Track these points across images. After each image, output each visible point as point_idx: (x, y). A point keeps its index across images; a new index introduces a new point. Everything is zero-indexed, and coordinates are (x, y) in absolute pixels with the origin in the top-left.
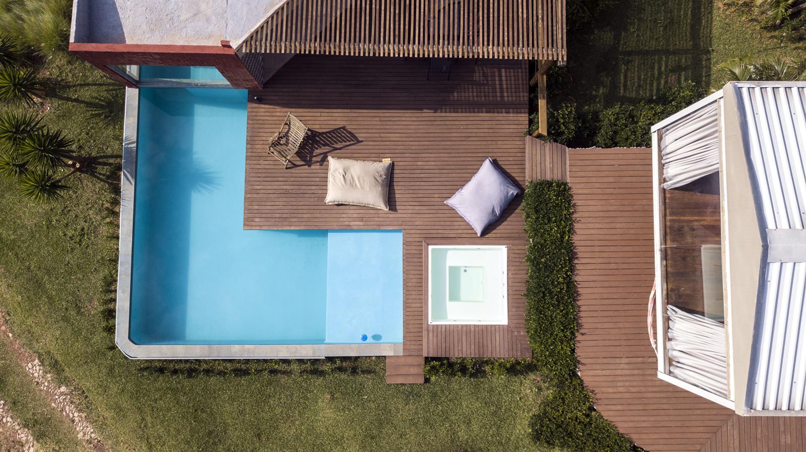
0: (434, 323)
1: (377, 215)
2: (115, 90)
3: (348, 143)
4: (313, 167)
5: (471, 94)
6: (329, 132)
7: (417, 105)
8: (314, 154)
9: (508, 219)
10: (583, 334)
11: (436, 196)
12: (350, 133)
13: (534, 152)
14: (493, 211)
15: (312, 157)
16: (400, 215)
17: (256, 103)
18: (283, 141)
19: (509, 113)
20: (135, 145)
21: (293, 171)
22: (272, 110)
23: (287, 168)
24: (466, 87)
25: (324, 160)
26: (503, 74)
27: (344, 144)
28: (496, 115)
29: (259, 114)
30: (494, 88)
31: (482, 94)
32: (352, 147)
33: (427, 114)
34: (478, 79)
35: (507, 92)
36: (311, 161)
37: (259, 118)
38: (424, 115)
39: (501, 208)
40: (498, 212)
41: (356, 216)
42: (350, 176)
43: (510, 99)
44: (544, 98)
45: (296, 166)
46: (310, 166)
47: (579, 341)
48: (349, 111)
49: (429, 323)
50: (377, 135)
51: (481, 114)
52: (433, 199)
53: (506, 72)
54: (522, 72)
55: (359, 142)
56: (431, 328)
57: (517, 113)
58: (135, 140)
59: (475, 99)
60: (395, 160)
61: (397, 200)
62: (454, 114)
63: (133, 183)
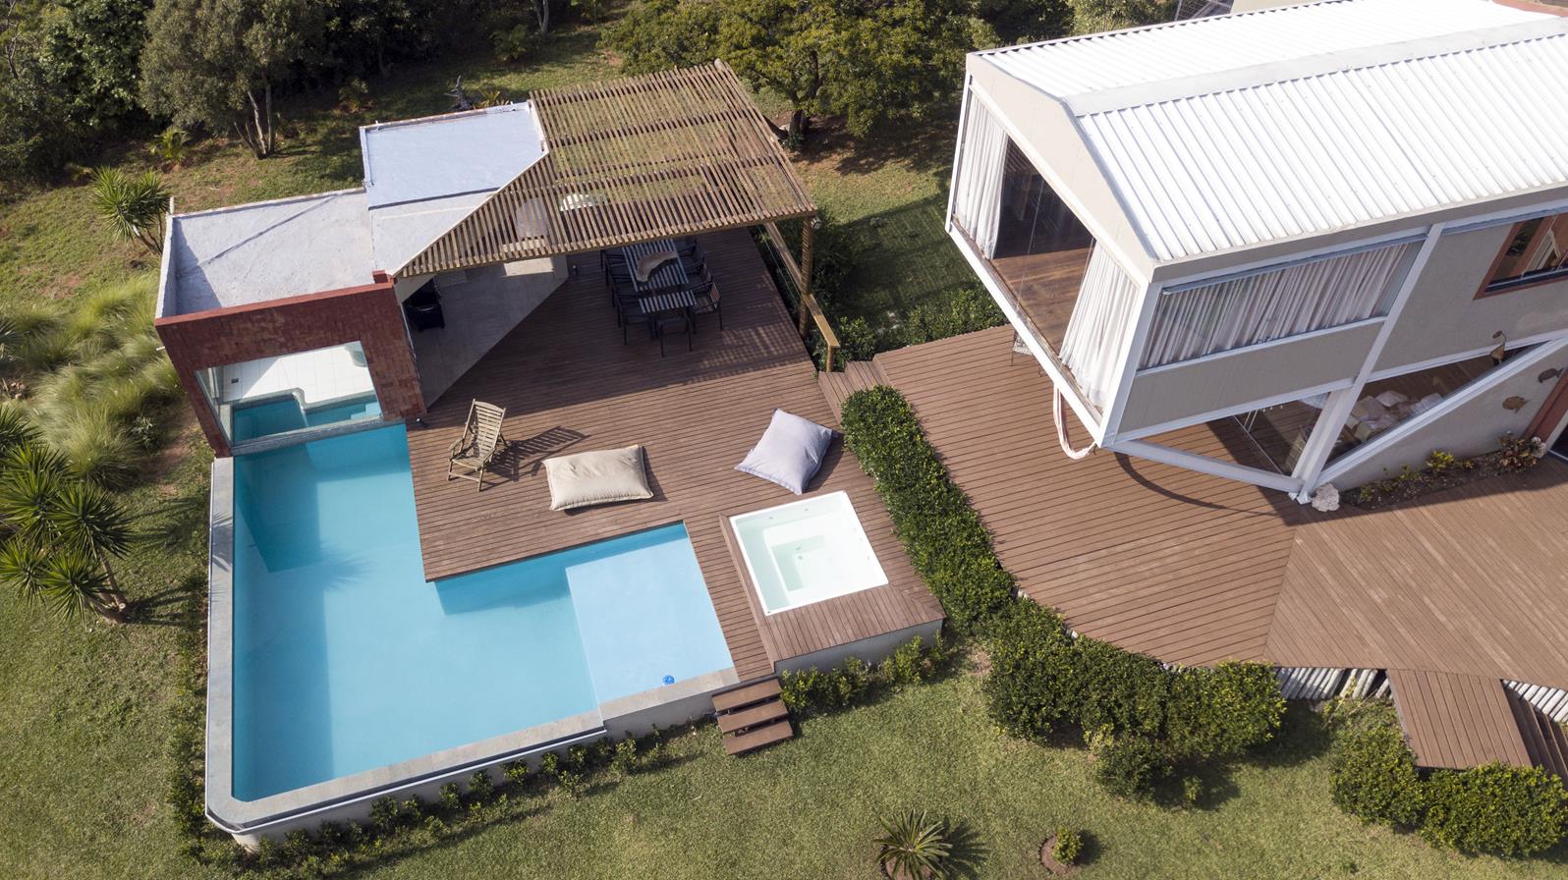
0: (774, 612)
1: (637, 512)
2: (184, 512)
3: (569, 442)
4: (521, 480)
5: (729, 358)
6: (538, 437)
7: (658, 382)
8: (520, 466)
9: (835, 471)
10: (1001, 543)
11: (720, 469)
12: (569, 431)
13: (835, 385)
14: (808, 456)
15: (517, 469)
16: (673, 504)
17: (420, 430)
18: (471, 452)
19: (785, 365)
20: (231, 521)
21: (492, 491)
22: (446, 433)
23: (481, 491)
24: (717, 352)
25: (538, 467)
26: (762, 332)
27: (562, 445)
28: (769, 370)
29: (426, 441)
30: (755, 347)
31: (742, 355)
32: (577, 445)
33: (674, 390)
34: (730, 342)
35: (775, 347)
36: (517, 474)
37: (426, 445)
38: (670, 390)
39: (817, 451)
40: (815, 459)
41: (605, 520)
42: (582, 468)
43: (781, 352)
44: (819, 313)
45: (494, 485)
46: (517, 480)
47: (1001, 552)
48: (561, 409)
49: (767, 614)
50: (611, 424)
51: (748, 374)
52: (716, 475)
53: (764, 329)
54: (785, 325)
55: (584, 437)
56: (771, 620)
57: (796, 362)
58: (231, 515)
59: (735, 361)
60: (644, 444)
61: (662, 487)
62: (711, 382)
63: (231, 569)
